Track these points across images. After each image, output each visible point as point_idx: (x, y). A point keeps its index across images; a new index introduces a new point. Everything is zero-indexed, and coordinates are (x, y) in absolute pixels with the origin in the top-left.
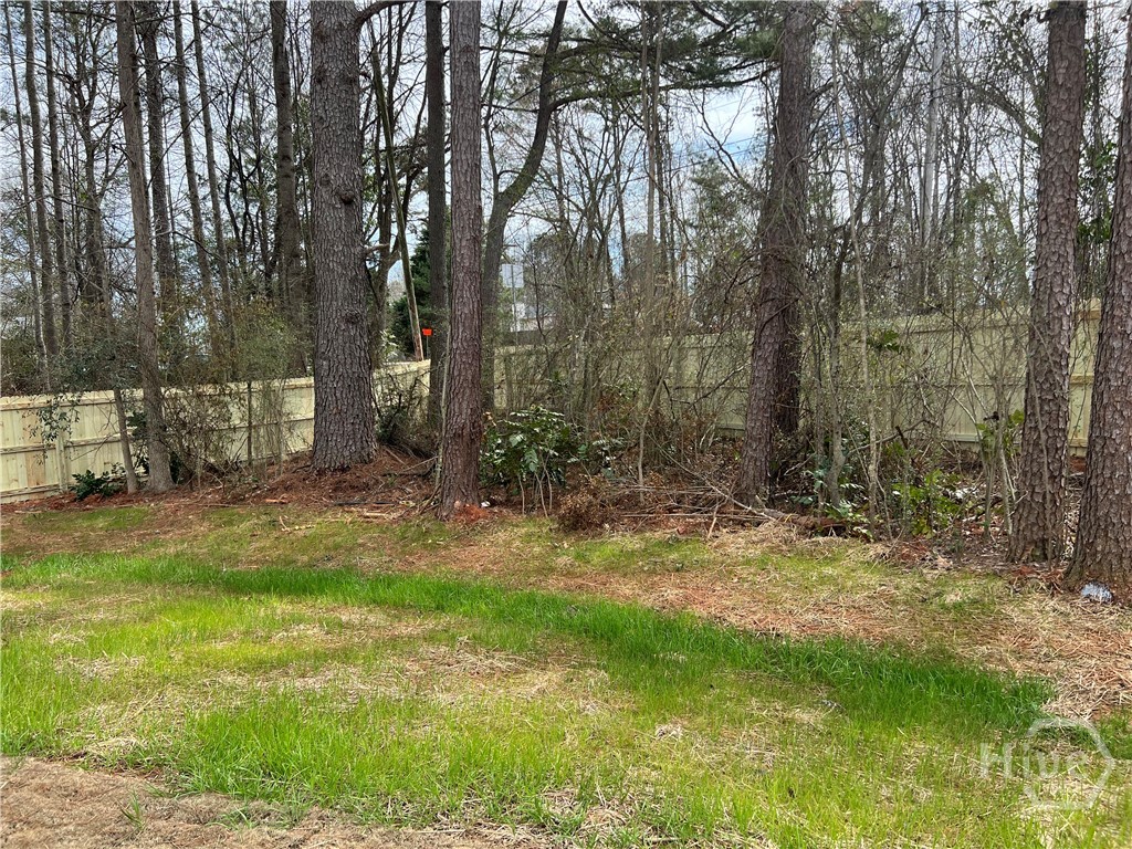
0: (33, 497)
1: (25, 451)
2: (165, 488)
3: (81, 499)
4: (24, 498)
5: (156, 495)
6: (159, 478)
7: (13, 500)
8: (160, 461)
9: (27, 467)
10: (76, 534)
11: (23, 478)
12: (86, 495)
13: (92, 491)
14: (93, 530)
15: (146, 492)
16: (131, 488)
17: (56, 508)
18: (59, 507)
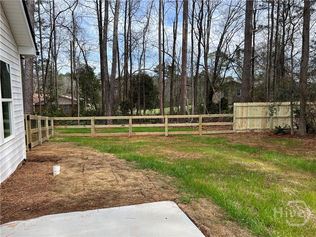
0: (262, 131)
1: (262, 118)
2: (304, 135)
3: (277, 134)
4: (260, 131)
5: (301, 137)
6: (302, 131)
7: (257, 131)
8: (303, 126)
9: (262, 123)
10: (277, 146)
11: (260, 125)
12: (278, 133)
13: (280, 132)
14: (282, 145)
15: (297, 135)
16: (292, 133)
17: (269, 136)
18: (270, 135)
